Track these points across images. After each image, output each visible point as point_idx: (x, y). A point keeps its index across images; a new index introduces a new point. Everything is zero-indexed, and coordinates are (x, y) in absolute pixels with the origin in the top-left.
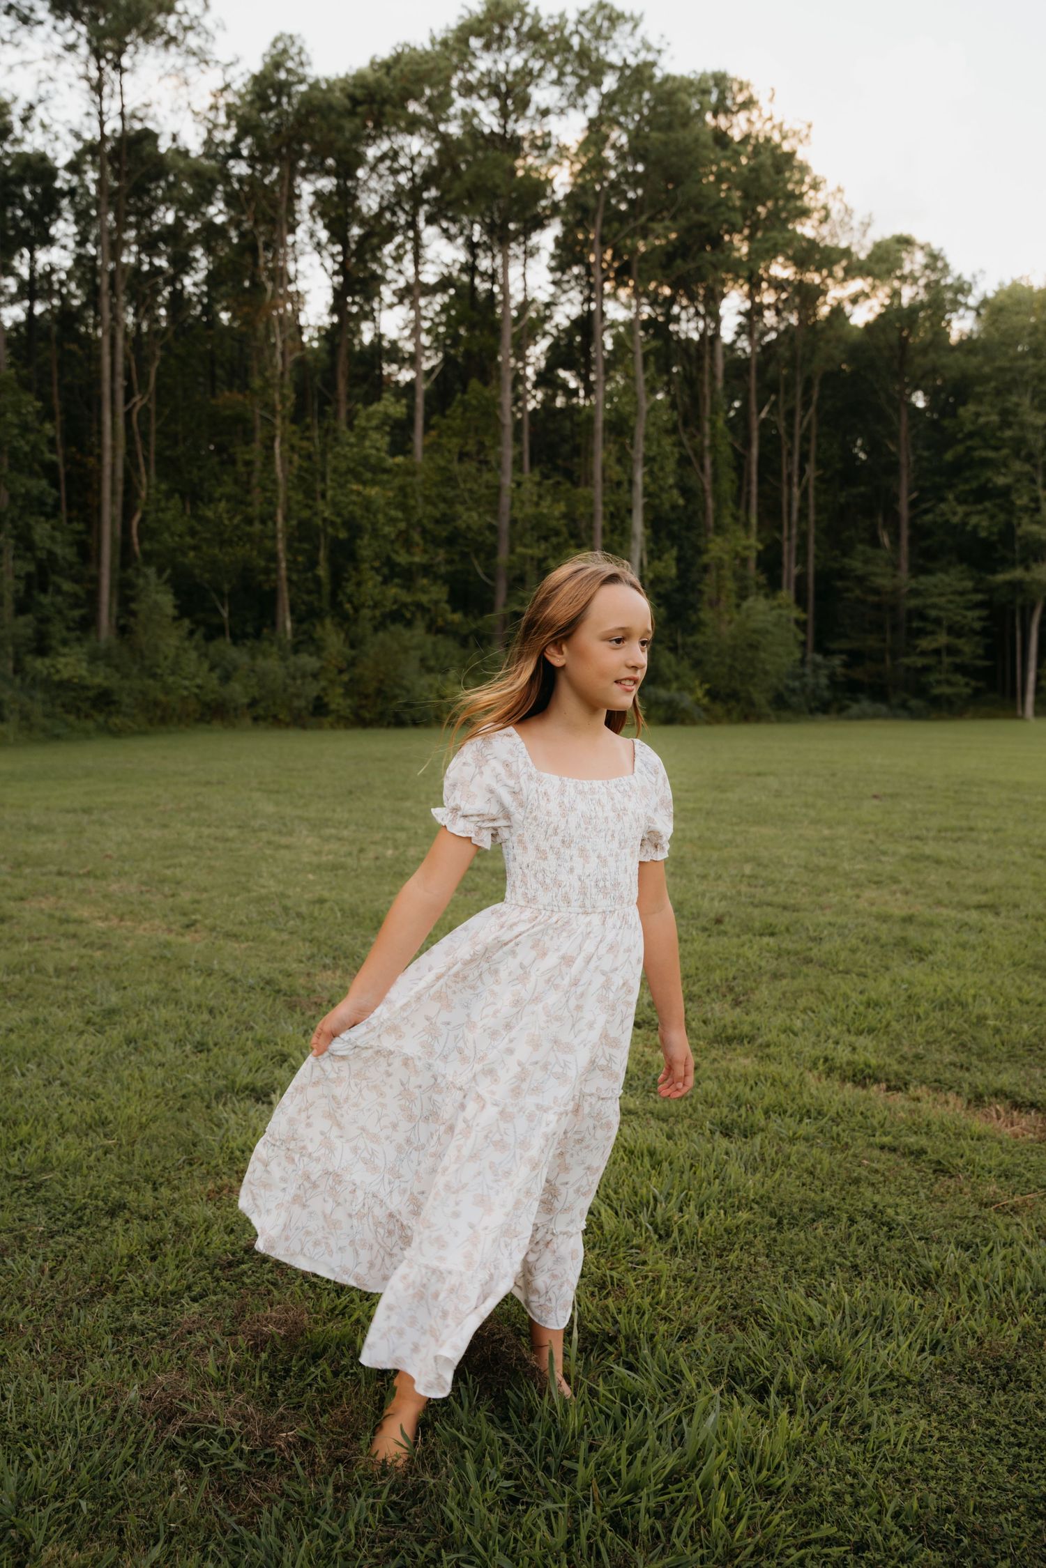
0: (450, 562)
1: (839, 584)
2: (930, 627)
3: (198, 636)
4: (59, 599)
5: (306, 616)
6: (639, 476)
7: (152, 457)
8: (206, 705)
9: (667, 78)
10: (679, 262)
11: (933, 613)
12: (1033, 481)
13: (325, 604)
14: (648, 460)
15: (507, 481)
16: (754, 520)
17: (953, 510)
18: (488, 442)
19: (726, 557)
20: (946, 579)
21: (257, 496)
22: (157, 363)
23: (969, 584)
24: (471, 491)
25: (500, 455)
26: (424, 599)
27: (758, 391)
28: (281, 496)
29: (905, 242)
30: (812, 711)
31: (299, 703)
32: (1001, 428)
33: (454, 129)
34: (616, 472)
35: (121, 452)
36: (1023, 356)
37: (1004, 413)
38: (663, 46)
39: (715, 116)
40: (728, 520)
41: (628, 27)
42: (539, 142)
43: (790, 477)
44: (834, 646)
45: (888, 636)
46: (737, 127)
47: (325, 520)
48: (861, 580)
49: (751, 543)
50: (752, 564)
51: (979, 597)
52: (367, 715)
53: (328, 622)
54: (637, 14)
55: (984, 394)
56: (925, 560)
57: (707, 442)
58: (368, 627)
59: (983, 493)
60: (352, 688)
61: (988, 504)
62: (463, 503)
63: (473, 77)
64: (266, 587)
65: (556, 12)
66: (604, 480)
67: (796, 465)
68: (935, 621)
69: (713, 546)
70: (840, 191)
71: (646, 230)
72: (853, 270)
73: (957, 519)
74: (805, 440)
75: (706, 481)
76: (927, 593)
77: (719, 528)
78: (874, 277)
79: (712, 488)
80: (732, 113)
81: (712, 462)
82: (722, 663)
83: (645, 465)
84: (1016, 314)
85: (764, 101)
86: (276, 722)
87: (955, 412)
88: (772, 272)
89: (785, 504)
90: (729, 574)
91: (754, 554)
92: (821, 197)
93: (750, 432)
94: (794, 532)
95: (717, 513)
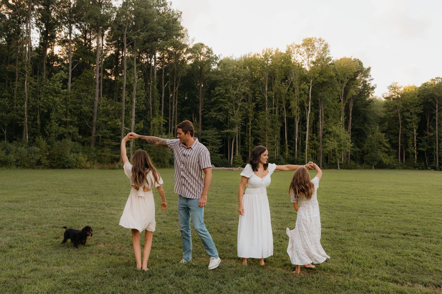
0: (78, 120)
5: (33, 135)
6: (134, 100)
10: (147, 43)
12: (233, 108)
13: (39, 131)
14: (137, 96)
15: (97, 99)
16: (163, 114)
17: (213, 114)
19: (156, 123)
20: (212, 131)
23: (217, 133)
24: (86, 101)
25: (95, 91)
26: (71, 131)
27: (164, 80)
28: (26, 98)
29: (202, 45)
31: (32, 161)
32: (225, 94)
34: (128, 99)
36: (230, 77)
37: (226, 90)
40: (157, 114)
43: (172, 103)
46: (162, 10)
47: (40, 106)
49: (162, 120)
50: (162, 126)
51: (220, 136)
52: (54, 165)
53: (40, 136)
55: (221, 85)
56: (205, 126)
57: (151, 93)
58: (54, 139)
59: (220, 110)
60: (49, 157)
61: (221, 113)
62: (84, 104)
64: (20, 125)
66: (125, 101)
67: (174, 100)
68: (209, 142)
69: (153, 120)
70: (186, 31)
71: (138, 34)
72: (188, 51)
73: (214, 116)
74: (176, 93)
75: (150, 102)
76: (206, 135)
77: (154, 115)
78: (194, 53)
79: (152, 104)
80: (161, 6)
81: (152, 98)
82: (155, 152)
83: (136, 98)
84: (229, 66)
85: (169, 4)
86: (24, 167)
87: (214, 89)
88: (168, 49)
89: (170, 110)
90: (156, 128)
91: (162, 123)
92: (182, 31)
93: (162, 91)
94: (173, 117)
95: (153, 110)
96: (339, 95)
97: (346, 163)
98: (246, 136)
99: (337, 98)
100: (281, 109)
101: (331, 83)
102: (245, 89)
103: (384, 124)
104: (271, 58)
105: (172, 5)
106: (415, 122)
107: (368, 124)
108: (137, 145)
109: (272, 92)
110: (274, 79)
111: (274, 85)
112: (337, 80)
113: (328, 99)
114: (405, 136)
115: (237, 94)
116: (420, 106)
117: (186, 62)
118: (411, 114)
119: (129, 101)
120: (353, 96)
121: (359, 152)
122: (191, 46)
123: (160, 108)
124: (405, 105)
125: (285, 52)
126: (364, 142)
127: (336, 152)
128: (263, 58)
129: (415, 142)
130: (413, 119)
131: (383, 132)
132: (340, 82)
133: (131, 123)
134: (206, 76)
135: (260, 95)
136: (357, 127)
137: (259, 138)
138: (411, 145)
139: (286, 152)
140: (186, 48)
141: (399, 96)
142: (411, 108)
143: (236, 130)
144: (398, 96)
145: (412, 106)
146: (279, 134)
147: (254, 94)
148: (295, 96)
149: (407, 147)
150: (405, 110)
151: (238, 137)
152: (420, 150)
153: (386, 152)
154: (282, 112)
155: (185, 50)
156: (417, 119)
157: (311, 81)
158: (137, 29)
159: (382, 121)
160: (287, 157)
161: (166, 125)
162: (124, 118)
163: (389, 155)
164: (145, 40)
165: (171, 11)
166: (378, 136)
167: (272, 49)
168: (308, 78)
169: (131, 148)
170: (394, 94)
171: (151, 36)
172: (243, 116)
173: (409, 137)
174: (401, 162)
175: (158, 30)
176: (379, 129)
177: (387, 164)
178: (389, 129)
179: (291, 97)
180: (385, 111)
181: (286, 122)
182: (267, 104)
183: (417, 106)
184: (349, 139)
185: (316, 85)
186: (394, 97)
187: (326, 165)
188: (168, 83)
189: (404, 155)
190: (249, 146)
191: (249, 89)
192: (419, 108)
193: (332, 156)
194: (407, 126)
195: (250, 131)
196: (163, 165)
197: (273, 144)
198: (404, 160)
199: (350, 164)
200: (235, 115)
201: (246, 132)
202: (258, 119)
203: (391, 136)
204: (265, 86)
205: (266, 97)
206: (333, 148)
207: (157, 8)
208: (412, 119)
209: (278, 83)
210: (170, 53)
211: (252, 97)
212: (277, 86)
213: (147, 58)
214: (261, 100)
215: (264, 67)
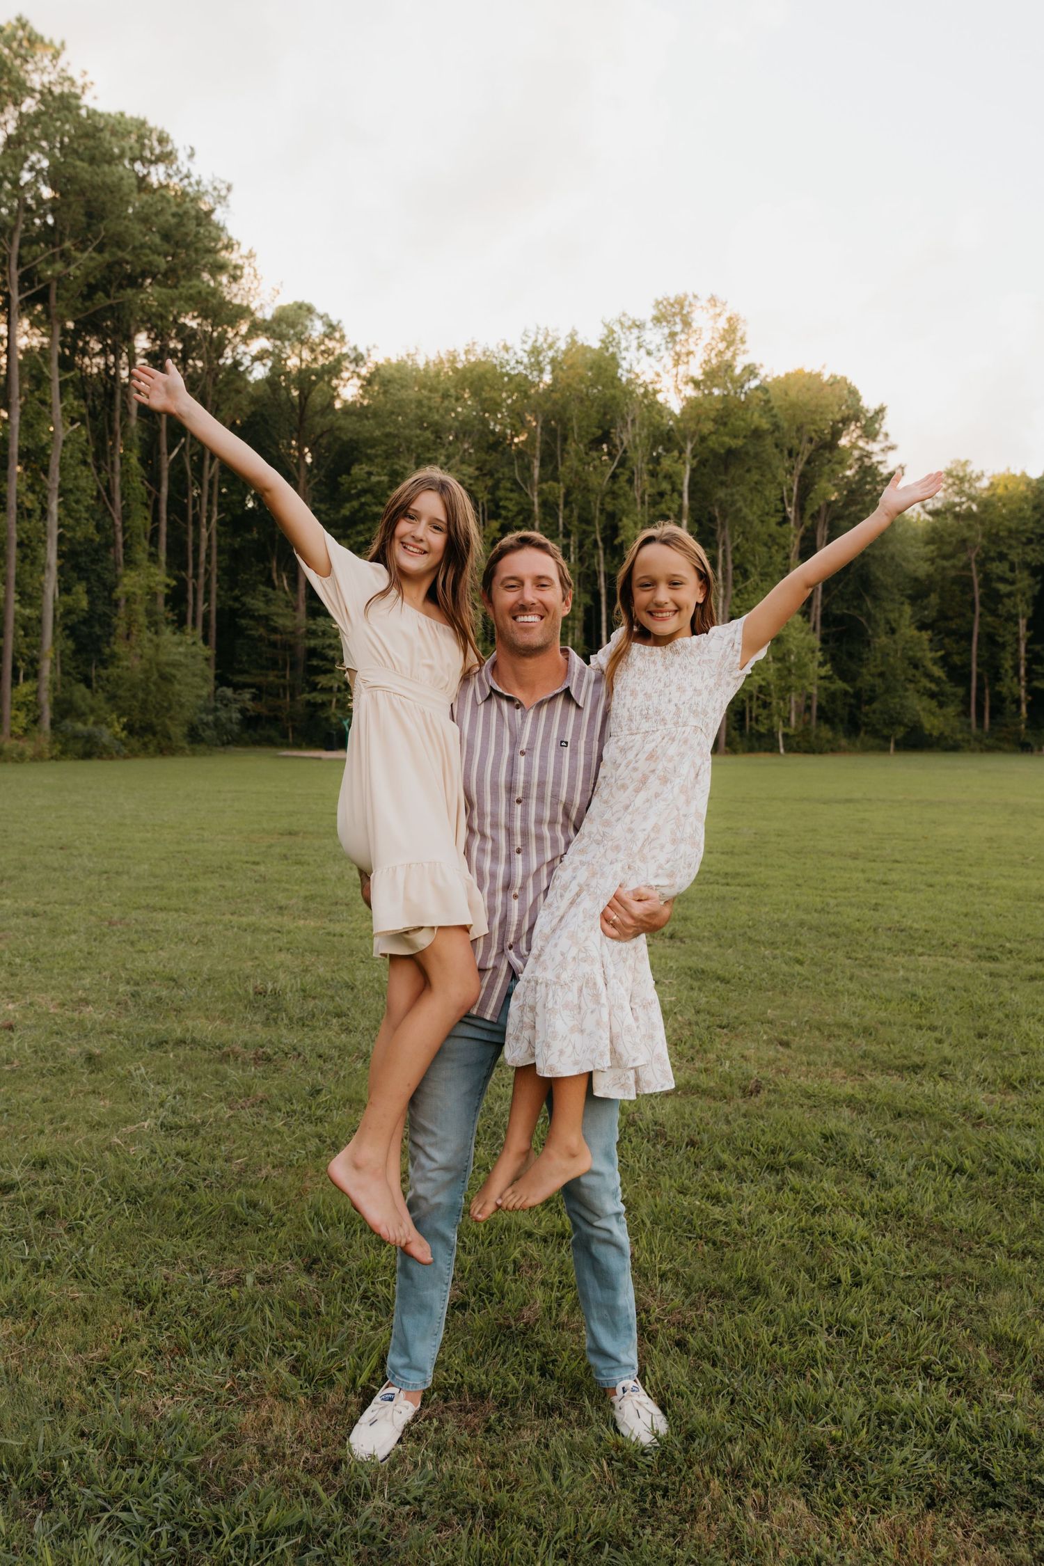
1: (243, 622)
2: (328, 665)
6: (54, 506)
9: (93, 114)
10: (101, 294)
11: (331, 653)
14: (63, 492)
16: (163, 557)
19: (139, 592)
27: (169, 434)
29: (310, 310)
30: (223, 744)
34: (29, 500)
36: (407, 426)
37: (394, 473)
38: (87, 83)
39: (134, 162)
40: (141, 555)
43: (197, 518)
44: (241, 680)
45: (288, 673)
46: (157, 175)
48: (265, 620)
49: (160, 578)
50: (161, 600)
54: (57, 44)
55: (376, 456)
57: (118, 480)
66: (19, 507)
67: (205, 507)
68: (332, 660)
69: (125, 580)
70: (251, 255)
71: (66, 257)
72: (258, 328)
74: (211, 485)
75: (117, 515)
76: (324, 634)
77: (130, 563)
78: (279, 339)
79: (123, 523)
80: (151, 162)
81: (123, 498)
82: (134, 696)
83: (60, 495)
84: (404, 387)
85: (182, 155)
88: (182, 320)
89: (190, 544)
90: (139, 608)
91: (162, 590)
92: (234, 257)
93: (159, 473)
94: (202, 571)
95: (125, 545)
96: (782, 500)
97: (805, 733)
99: (777, 511)
100: (588, 543)
101: (757, 455)
102: (460, 471)
103: (926, 601)
104: (551, 360)
105: (196, 158)
106: (1024, 594)
107: (875, 598)
108: (65, 673)
109: (555, 484)
110: (565, 439)
111: (562, 458)
112: (777, 446)
113: (745, 511)
114: (991, 641)
116: (1039, 541)
117: (248, 371)
118: (1012, 569)
119: (33, 510)
120: (829, 504)
121: (846, 693)
122: (267, 314)
123: (153, 538)
124: (993, 538)
125: (596, 345)
126: (861, 660)
127: (770, 695)
128: (525, 359)
129: (1023, 662)
130: (1019, 585)
131: (922, 627)
132: (786, 452)
133: (42, 589)
134: (320, 423)
135: (514, 495)
136: (839, 610)
138: (1011, 673)
140: (248, 321)
141: (974, 508)
142: (1010, 547)
144: (970, 508)
145: (1013, 542)
146: (578, 633)
147: (493, 490)
148: (635, 500)
149: (997, 677)
150: (992, 554)
152: (1036, 689)
153: (932, 695)
154: (592, 556)
155: (244, 328)
156: (1030, 586)
157: (689, 446)
158: (62, 241)
159: (918, 592)
161: (176, 598)
162: (12, 572)
163: (941, 705)
164: (92, 281)
165: (193, 180)
166: (907, 642)
167: (557, 330)
168: (678, 437)
169: (46, 685)
170: (957, 500)
171: (117, 268)
173: (1003, 646)
174: (978, 726)
175: (142, 246)
176: (912, 617)
177: (935, 733)
178: (943, 616)
179: (622, 500)
180: (930, 555)
181: (603, 591)
183: (1030, 541)
184: (813, 652)
185: (703, 463)
186: (957, 509)
187: (738, 739)
188: (184, 446)
189: (987, 704)
191: (477, 473)
192: (1038, 548)
193: (759, 707)
194: (1000, 606)
196: (164, 743)
198: (987, 721)
199: (817, 737)
203: (946, 641)
204: (531, 463)
205: (536, 500)
206: (763, 683)
207: (138, 166)
208: (1012, 583)
209: (577, 453)
210: (187, 336)
211: (488, 501)
212: (572, 462)
213: (103, 352)
214: (519, 513)
215: (526, 395)
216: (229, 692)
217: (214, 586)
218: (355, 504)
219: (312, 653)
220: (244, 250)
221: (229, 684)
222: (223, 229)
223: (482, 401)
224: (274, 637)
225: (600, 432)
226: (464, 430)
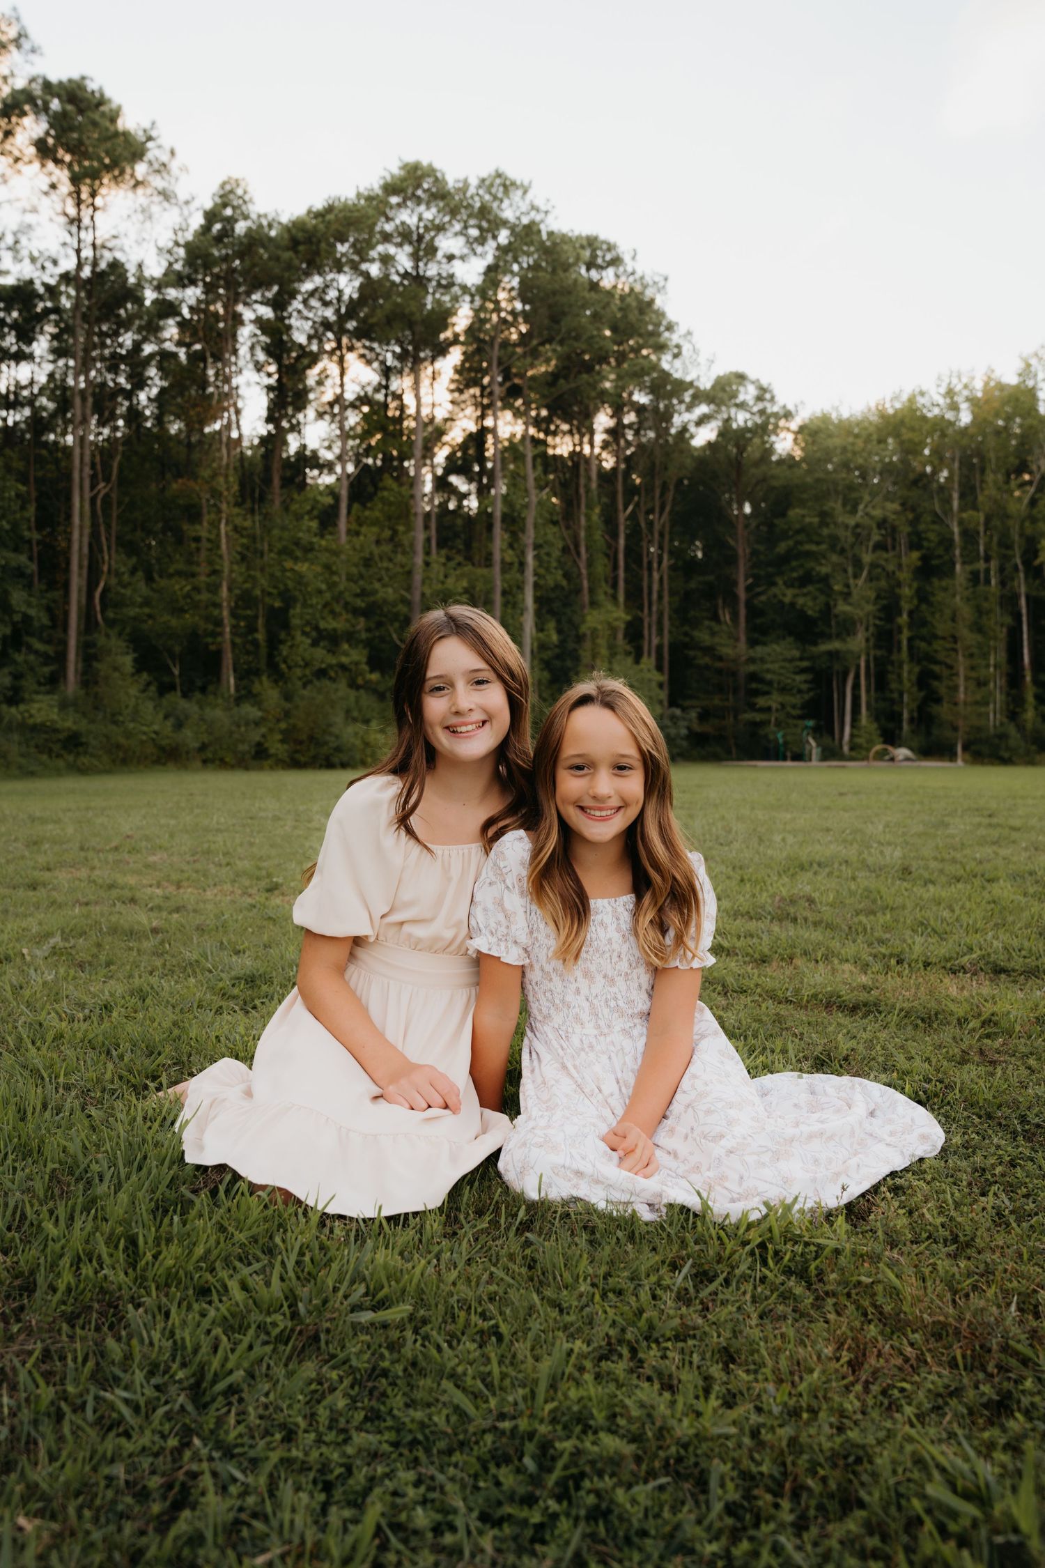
0: (368, 630)
1: (692, 653)
2: (765, 688)
3: (153, 688)
4: (32, 657)
5: (246, 675)
6: (530, 559)
7: (113, 539)
8: (162, 749)
9: (551, 234)
10: (562, 381)
11: (769, 677)
12: (845, 571)
13: (263, 665)
14: (537, 547)
16: (621, 598)
17: (783, 593)
18: (401, 528)
19: (600, 627)
20: (778, 649)
21: (204, 569)
22: (118, 458)
23: (796, 653)
24: (387, 569)
25: (414, 538)
26: (346, 661)
27: (624, 494)
28: (226, 570)
29: (741, 378)
31: (243, 747)
32: (820, 527)
33: (375, 270)
34: (510, 556)
35: (87, 531)
36: (835, 471)
37: (823, 515)
38: (548, 207)
39: (588, 269)
40: (601, 597)
41: (519, 193)
42: (444, 282)
43: (650, 563)
44: (687, 703)
45: (731, 697)
46: (607, 279)
47: (263, 591)
48: (709, 650)
49: (619, 615)
50: (620, 636)
51: (805, 664)
52: (303, 759)
53: (264, 678)
54: (526, 183)
55: (808, 500)
56: (759, 633)
57: (582, 534)
58: (299, 684)
59: (806, 580)
60: (287, 737)
61: (810, 588)
62: (380, 580)
63: (389, 227)
64: (213, 648)
65: (462, 177)
66: (502, 562)
67: (656, 554)
68: (770, 683)
69: (589, 618)
70: (690, 334)
71: (535, 355)
72: (699, 397)
73: (787, 600)
74: (661, 535)
75: (583, 566)
76: (762, 660)
77: (594, 604)
78: (716, 403)
79: (588, 572)
80: (602, 268)
81: (587, 549)
83: (534, 550)
84: (830, 436)
85: (627, 258)
86: (222, 764)
87: (783, 514)
88: (634, 398)
89: (645, 587)
90: (602, 642)
91: (622, 626)
92: (675, 338)
93: (616, 526)
94: (654, 608)
95: (591, 590)
98: (892, 663)
100: (1009, 566)
102: (883, 508)
104: (968, 399)
109: (974, 513)
110: (983, 470)
111: (981, 488)
115: (857, 526)
117: (692, 437)
119: (513, 564)
122: (706, 384)
123: (615, 584)
125: (1014, 381)
128: (941, 401)
133: (522, 628)
134: (757, 474)
135: (936, 527)
137: (936, 668)
139: (1025, 711)
140: (691, 392)
143: (858, 643)
146: (1002, 651)
147: (914, 523)
151: (868, 667)
154: (1012, 579)
155: (687, 399)
158: (531, 341)
160: (1029, 726)
161: (634, 633)
165: (638, 277)
171: (576, 358)
172: (878, 597)
179: (1041, 524)
181: (1024, 611)
182: (957, 552)
188: (637, 505)
190: (901, 695)
191: (900, 508)
195: (905, 643)
197: (981, 683)
200: (855, 592)
201: (890, 651)
202: (930, 604)
204: (950, 497)
205: (956, 530)
207: (593, 273)
209: (995, 482)
210: (640, 409)
211: (909, 534)
212: (991, 491)
213: (571, 432)
214: (940, 543)
215: (943, 435)
216: (678, 712)
217: (666, 623)
218: (791, 543)
219: (753, 677)
220: (681, 330)
221: (678, 706)
222: (663, 315)
223: (902, 443)
224: (719, 665)
225: (1017, 462)
226: (887, 470)
